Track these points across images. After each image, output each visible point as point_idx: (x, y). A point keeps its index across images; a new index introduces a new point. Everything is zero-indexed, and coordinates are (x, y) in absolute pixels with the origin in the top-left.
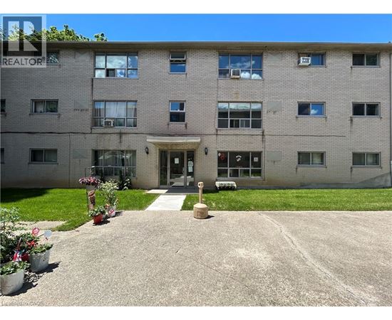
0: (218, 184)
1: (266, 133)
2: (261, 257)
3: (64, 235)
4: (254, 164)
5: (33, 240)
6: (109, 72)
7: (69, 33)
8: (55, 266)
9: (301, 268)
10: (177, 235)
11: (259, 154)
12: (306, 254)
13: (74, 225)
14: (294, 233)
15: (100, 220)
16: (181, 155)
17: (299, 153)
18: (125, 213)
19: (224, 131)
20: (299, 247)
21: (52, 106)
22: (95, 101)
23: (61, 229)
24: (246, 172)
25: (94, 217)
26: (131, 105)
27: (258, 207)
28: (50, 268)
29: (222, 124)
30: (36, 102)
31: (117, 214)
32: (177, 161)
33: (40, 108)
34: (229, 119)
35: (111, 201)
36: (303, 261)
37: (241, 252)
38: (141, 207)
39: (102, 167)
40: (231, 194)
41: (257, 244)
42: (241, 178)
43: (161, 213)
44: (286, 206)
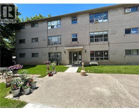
0: (90, 63)
1: (110, 43)
2: (106, 91)
3: (40, 79)
4: (105, 55)
5: (32, 80)
6: (52, 27)
7: (40, 16)
8: (38, 88)
9: (123, 97)
10: (75, 81)
11: (107, 52)
12: (127, 92)
13: (43, 76)
14: (122, 83)
15: (50, 75)
16: (76, 53)
17: (126, 50)
18: (58, 73)
19: (92, 43)
20: (123, 89)
21: (37, 40)
22: (48, 37)
23: (40, 77)
24: (102, 59)
25: (49, 74)
26: (59, 37)
27: (106, 72)
28: (36, 88)
29: (91, 41)
30: (33, 39)
31: (56, 73)
32: (75, 55)
33: (34, 41)
34: (94, 39)
35: (54, 69)
36: (125, 95)
37: (98, 89)
38: (63, 71)
39: (51, 58)
40: (95, 67)
41: (105, 86)
42: (100, 61)
43: (69, 73)
44: (119, 72)
